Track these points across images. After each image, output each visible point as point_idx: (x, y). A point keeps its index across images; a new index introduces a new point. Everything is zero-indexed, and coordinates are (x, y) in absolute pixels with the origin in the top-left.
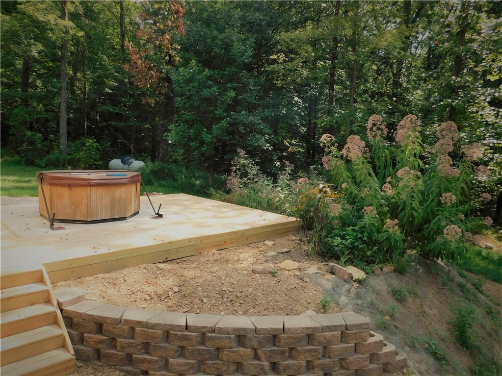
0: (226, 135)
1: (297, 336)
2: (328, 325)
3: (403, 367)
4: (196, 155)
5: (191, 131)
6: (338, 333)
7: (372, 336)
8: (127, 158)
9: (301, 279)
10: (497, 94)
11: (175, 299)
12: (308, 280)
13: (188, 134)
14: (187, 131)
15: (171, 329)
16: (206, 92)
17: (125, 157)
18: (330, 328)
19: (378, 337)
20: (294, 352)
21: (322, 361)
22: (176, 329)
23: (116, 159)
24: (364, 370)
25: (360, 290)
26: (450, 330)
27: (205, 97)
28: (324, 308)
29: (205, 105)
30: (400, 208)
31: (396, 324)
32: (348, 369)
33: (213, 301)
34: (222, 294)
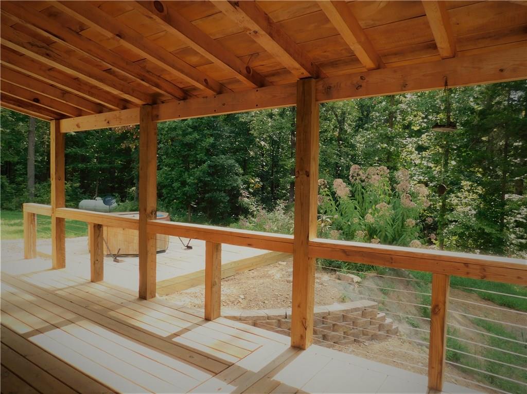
0: (207, 176)
1: (337, 316)
2: (355, 307)
3: (397, 333)
4: (179, 194)
5: (173, 173)
6: (360, 313)
7: (379, 314)
8: (108, 199)
9: (321, 284)
10: (420, 143)
11: (244, 303)
12: (327, 284)
13: (170, 176)
14: (170, 173)
15: (257, 320)
16: (188, 139)
17: (107, 198)
18: (356, 310)
19: (381, 314)
20: (336, 327)
21: (353, 331)
22: (262, 319)
23: (85, 199)
24: (377, 335)
25: (360, 289)
26: (417, 310)
27: (187, 143)
28: (343, 300)
29: (186, 150)
30: (378, 231)
31: (387, 308)
32: (368, 335)
33: (272, 302)
34: (276, 297)
